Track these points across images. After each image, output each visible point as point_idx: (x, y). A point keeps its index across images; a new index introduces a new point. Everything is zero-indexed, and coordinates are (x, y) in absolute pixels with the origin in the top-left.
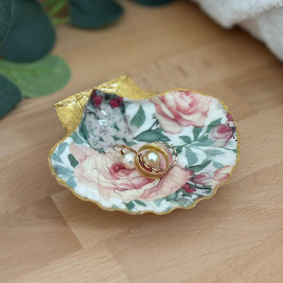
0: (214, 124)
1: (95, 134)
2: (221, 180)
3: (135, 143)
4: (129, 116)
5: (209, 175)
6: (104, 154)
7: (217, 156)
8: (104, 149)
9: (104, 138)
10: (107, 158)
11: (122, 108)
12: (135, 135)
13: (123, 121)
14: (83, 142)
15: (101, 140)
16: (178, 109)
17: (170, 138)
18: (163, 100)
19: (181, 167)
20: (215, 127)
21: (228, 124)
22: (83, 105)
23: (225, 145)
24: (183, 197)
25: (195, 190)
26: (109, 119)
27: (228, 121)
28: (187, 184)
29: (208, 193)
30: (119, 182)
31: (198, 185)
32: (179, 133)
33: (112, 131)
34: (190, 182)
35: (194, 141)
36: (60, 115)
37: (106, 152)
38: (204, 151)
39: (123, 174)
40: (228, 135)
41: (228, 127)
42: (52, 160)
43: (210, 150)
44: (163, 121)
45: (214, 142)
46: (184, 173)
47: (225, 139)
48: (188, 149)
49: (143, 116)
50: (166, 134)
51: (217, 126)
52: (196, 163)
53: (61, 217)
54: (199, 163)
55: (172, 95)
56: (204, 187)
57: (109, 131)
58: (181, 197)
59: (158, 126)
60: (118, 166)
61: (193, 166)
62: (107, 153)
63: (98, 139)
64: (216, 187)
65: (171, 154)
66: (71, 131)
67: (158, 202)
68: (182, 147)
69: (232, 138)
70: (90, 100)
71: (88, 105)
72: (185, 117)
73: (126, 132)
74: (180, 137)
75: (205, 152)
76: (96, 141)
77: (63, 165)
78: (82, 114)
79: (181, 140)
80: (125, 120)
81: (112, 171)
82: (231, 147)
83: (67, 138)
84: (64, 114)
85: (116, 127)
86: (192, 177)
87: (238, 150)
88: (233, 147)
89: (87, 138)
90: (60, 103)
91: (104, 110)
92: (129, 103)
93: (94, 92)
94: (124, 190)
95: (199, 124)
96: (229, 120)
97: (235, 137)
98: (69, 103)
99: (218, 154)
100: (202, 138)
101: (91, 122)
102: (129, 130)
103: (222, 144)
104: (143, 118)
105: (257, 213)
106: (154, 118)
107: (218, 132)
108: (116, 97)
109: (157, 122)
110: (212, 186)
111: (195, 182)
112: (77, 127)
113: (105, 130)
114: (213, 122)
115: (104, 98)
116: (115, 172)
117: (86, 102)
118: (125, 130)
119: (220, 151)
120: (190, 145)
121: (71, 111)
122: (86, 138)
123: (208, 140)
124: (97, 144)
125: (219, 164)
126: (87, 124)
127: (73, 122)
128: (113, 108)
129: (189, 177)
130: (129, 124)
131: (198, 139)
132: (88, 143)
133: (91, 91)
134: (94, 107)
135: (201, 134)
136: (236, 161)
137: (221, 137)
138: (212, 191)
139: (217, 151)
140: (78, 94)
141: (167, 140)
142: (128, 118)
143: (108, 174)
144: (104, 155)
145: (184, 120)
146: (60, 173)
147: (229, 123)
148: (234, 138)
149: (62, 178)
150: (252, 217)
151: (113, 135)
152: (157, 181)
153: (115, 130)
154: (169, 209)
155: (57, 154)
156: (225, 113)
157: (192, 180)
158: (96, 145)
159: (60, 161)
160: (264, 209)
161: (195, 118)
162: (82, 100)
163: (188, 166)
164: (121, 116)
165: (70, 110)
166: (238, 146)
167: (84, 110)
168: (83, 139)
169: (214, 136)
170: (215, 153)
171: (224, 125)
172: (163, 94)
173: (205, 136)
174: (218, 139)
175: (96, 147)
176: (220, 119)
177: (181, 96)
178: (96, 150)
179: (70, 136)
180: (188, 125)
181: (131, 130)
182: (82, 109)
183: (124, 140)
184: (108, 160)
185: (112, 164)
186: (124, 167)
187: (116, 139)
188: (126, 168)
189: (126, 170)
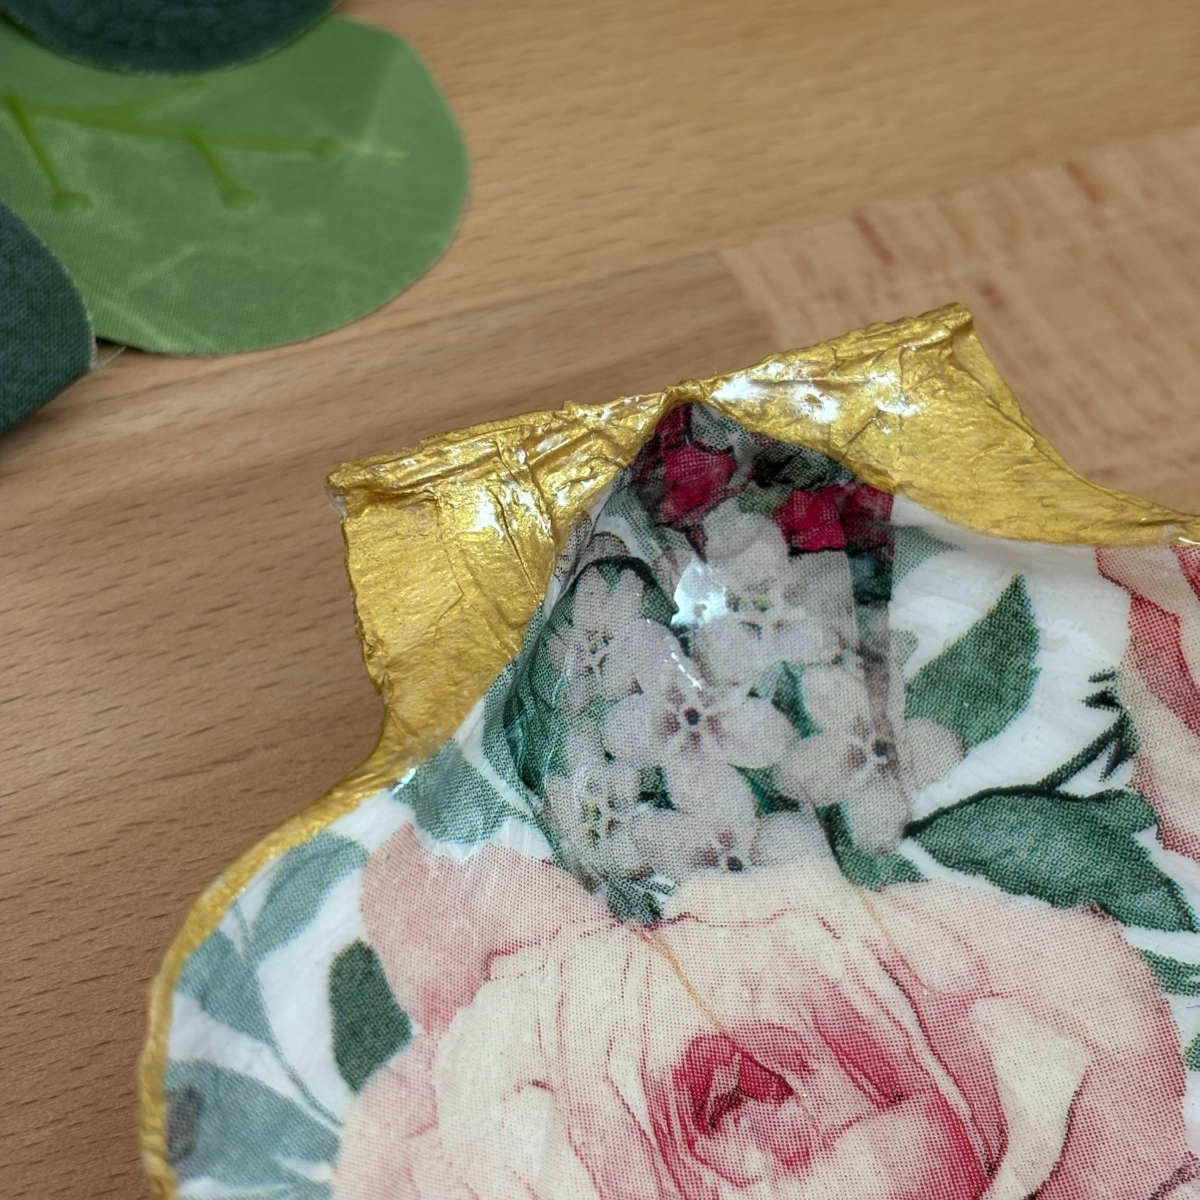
1: (616, 743)
3: (907, 873)
4: (910, 642)
6: (648, 934)
8: (659, 879)
9: (677, 786)
10: (661, 965)
11: (865, 567)
12: (923, 806)
13: (853, 660)
14: (496, 817)
15: (656, 795)
22: (565, 510)
33: (754, 733)
36: (365, 572)
37: (669, 906)
39: (755, 1161)
42: (182, 1002)
49: (1016, 662)
50: (1166, 862)
57: (725, 724)
59: (1124, 777)
60: (738, 1057)
62: (673, 921)
63: (627, 785)
65: (1181, 1051)
66: (410, 741)
70: (630, 476)
73: (857, 759)
76: (612, 804)
77: (261, 1067)
78: (544, 584)
80: (872, 659)
81: (673, 1110)
83: (366, 803)
84: (402, 568)
85: (790, 705)
89: (538, 776)
92: (928, 541)
101: (606, 639)
102: (881, 749)
104: (1012, 678)
106: (1104, 700)
109: (1119, 744)
112: (474, 696)
113: (705, 713)
115: (746, 469)
116: (691, 1128)
117: (598, 492)
118: (854, 742)
122: (530, 779)
124: (612, 824)
126: (568, 656)
128: (795, 552)
130: (897, 702)
132: (544, 823)
133: (651, 409)
134: (656, 525)
141: (1173, 915)
142: (894, 652)
143: (637, 1154)
144: (645, 938)
151: (755, 761)
153: (781, 721)
155: (239, 948)
158: (603, 842)
159: (249, 1015)
167: (570, 545)
168: (508, 791)
175: (600, 858)
178: (589, 884)
179: (394, 785)
181: (902, 755)
182: (552, 541)
183: (832, 822)
184: (666, 988)
185: (692, 1033)
186: (782, 1081)
187: (772, 801)
188: (790, 1091)
189: (789, 1108)
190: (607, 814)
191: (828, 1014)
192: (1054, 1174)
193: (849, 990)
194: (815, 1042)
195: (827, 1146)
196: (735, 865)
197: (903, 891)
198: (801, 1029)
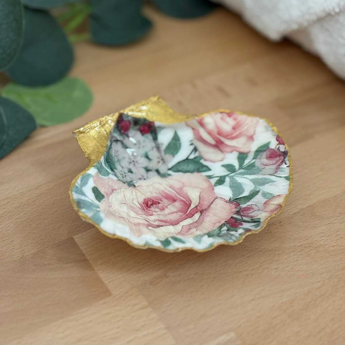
0: (262, 149)
1: (123, 165)
2: (272, 211)
3: (169, 175)
4: (162, 144)
5: (257, 207)
6: (134, 188)
7: (266, 185)
8: (134, 182)
9: (133, 170)
10: (137, 192)
12: (170, 165)
13: (155, 149)
14: (108, 174)
15: (130, 171)
16: (219, 133)
17: (210, 167)
18: (201, 124)
19: (225, 200)
20: (263, 152)
21: (278, 149)
22: (108, 131)
23: (276, 173)
24: (228, 232)
25: (242, 224)
26: (139, 148)
27: (278, 144)
28: (232, 217)
29: (256, 226)
30: (152, 218)
31: (244, 218)
32: (222, 160)
33: (143, 162)
34: (235, 216)
35: (239, 169)
36: (81, 144)
37: (136, 185)
38: (251, 180)
39: (157, 210)
40: (279, 160)
41: (278, 152)
42: (73, 193)
43: (258, 179)
44: (202, 148)
45: (262, 169)
46: (228, 206)
47: (275, 165)
48: (232, 178)
49: (178, 143)
50: (205, 163)
51: (265, 151)
52: (242, 194)
53: (86, 260)
54: (246, 194)
55: (212, 117)
56: (251, 220)
57: (139, 162)
58: (225, 232)
59: (197, 154)
60: (151, 200)
61: (238, 197)
62: (137, 187)
63: (126, 171)
64: (266, 220)
65: (213, 185)
66: (94, 161)
67: (198, 238)
68: (224, 177)
69: (284, 163)
70: (116, 126)
71: (114, 132)
72: (227, 142)
73: (159, 162)
74: (223, 166)
75: (252, 182)
76: (125, 173)
77: (86, 199)
78: (107, 142)
79: (224, 169)
80: (158, 148)
81: (144, 206)
82: (283, 174)
83: (91, 169)
84: (87, 142)
85: (147, 157)
86: (237, 210)
87: (291, 177)
88: (285, 174)
90: (82, 129)
91: (133, 137)
92: (161, 128)
93: (121, 116)
94: (159, 226)
95: (244, 150)
96: (280, 144)
97: (287, 162)
98: (92, 129)
99: (268, 183)
100: (248, 166)
101: (118, 151)
102: (162, 160)
103: (272, 172)
104: (178, 145)
105: (315, 251)
106: (192, 144)
107: (267, 158)
108: (147, 122)
110: (261, 219)
111: (241, 216)
112: (102, 156)
113: (135, 160)
114: (261, 147)
115: (132, 123)
116: (147, 208)
117: (112, 128)
118: (158, 160)
119: (270, 179)
120: (235, 174)
121: (95, 138)
122: (112, 170)
123: (255, 168)
124: (125, 176)
125: (269, 193)
126: (113, 153)
127: (97, 150)
128: (143, 135)
129: (235, 210)
130: (163, 153)
131: (243, 166)
132: (116, 175)
133: (116, 115)
134: (121, 134)
135: (247, 162)
136: (289, 189)
137: (271, 163)
138: (262, 224)
139: (266, 179)
140: (101, 119)
141: (207, 169)
142: (160, 146)
143: (140, 210)
144: (134, 189)
145: (227, 146)
146: (83, 208)
147: (279, 147)
148: (286, 164)
149: (86, 213)
150: (309, 255)
151: (145, 166)
152: (197, 216)
153: (147, 160)
154: (211, 245)
155: (79, 187)
156: (274, 135)
157: (238, 213)
158: (125, 178)
159: (83, 194)
160: (323, 246)
161: (240, 143)
162: (107, 125)
163: (233, 198)
164: (153, 144)
165: (93, 137)
166: (291, 173)
167: (110, 136)
168: (109, 171)
169: (262, 162)
170: (263, 182)
171: (273, 149)
172: (202, 116)
173: (252, 164)
174: (267, 165)
175: (125, 180)
176: (269, 143)
177: (222, 119)
178: (124, 183)
179: (94, 166)
180: (232, 152)
181: (165, 160)
182: (107, 136)
183: (157, 171)
184: (139, 194)
185: (144, 198)
186: (158, 202)
187: (148, 170)
188: (160, 203)
189: (160, 205)
190: (124, 175)
191: (163, 194)
192: (199, 203)
193: (165, 191)
194: (162, 197)
195: (166, 207)
196: (145, 179)
197: (169, 177)
198: (160, 196)
